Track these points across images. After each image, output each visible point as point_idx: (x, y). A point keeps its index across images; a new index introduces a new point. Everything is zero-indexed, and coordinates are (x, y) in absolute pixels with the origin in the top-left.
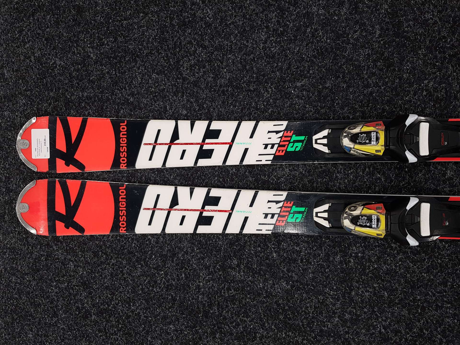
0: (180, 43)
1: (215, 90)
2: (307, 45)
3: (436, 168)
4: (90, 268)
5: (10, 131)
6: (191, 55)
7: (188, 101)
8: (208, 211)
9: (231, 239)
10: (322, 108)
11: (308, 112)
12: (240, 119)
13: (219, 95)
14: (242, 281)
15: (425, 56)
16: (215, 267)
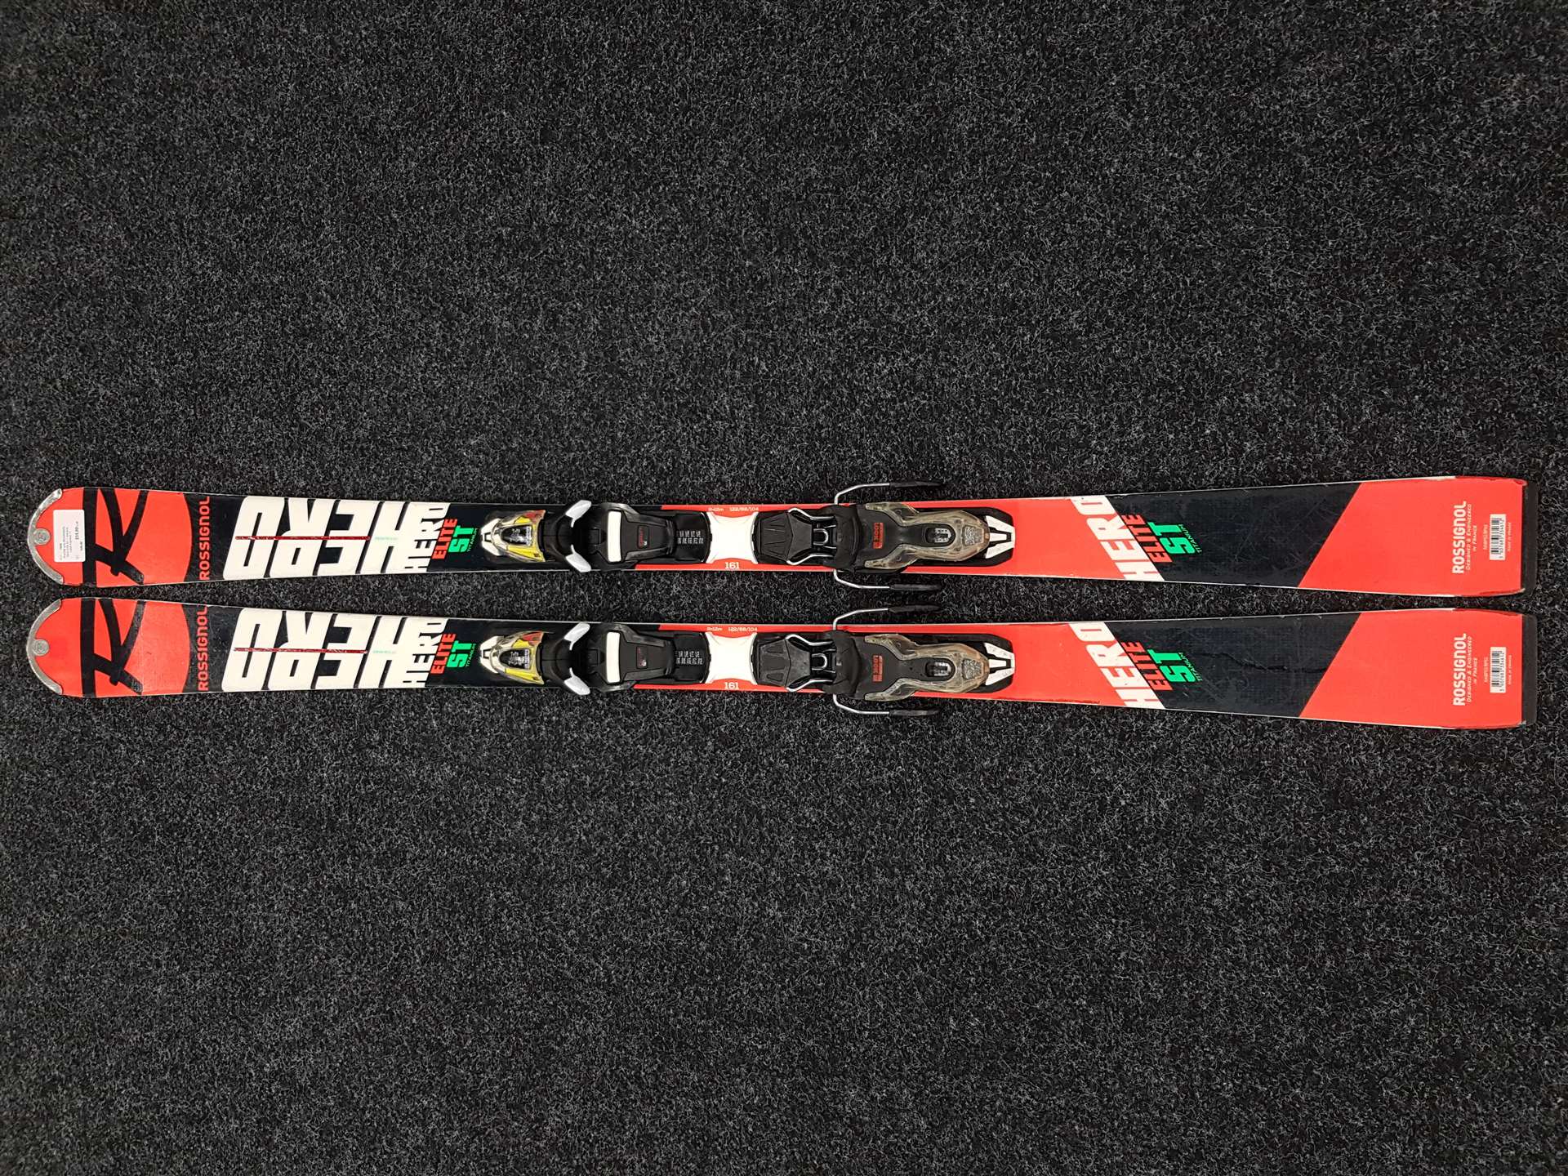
0: (297, 365)
1: (349, 448)
2: (485, 377)
3: (658, 581)
4: (152, 753)
5: (21, 511)
6: (313, 386)
7: (307, 464)
8: (333, 651)
9: (371, 700)
10: (506, 482)
11: (487, 488)
12: (383, 498)
13: (356, 456)
14: (386, 768)
15: (646, 403)
16: (346, 746)
